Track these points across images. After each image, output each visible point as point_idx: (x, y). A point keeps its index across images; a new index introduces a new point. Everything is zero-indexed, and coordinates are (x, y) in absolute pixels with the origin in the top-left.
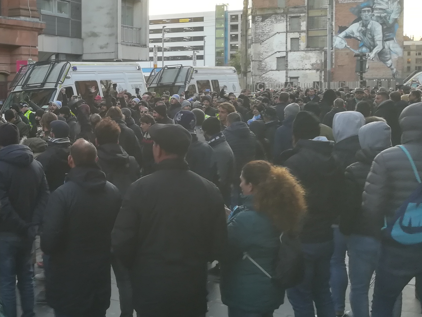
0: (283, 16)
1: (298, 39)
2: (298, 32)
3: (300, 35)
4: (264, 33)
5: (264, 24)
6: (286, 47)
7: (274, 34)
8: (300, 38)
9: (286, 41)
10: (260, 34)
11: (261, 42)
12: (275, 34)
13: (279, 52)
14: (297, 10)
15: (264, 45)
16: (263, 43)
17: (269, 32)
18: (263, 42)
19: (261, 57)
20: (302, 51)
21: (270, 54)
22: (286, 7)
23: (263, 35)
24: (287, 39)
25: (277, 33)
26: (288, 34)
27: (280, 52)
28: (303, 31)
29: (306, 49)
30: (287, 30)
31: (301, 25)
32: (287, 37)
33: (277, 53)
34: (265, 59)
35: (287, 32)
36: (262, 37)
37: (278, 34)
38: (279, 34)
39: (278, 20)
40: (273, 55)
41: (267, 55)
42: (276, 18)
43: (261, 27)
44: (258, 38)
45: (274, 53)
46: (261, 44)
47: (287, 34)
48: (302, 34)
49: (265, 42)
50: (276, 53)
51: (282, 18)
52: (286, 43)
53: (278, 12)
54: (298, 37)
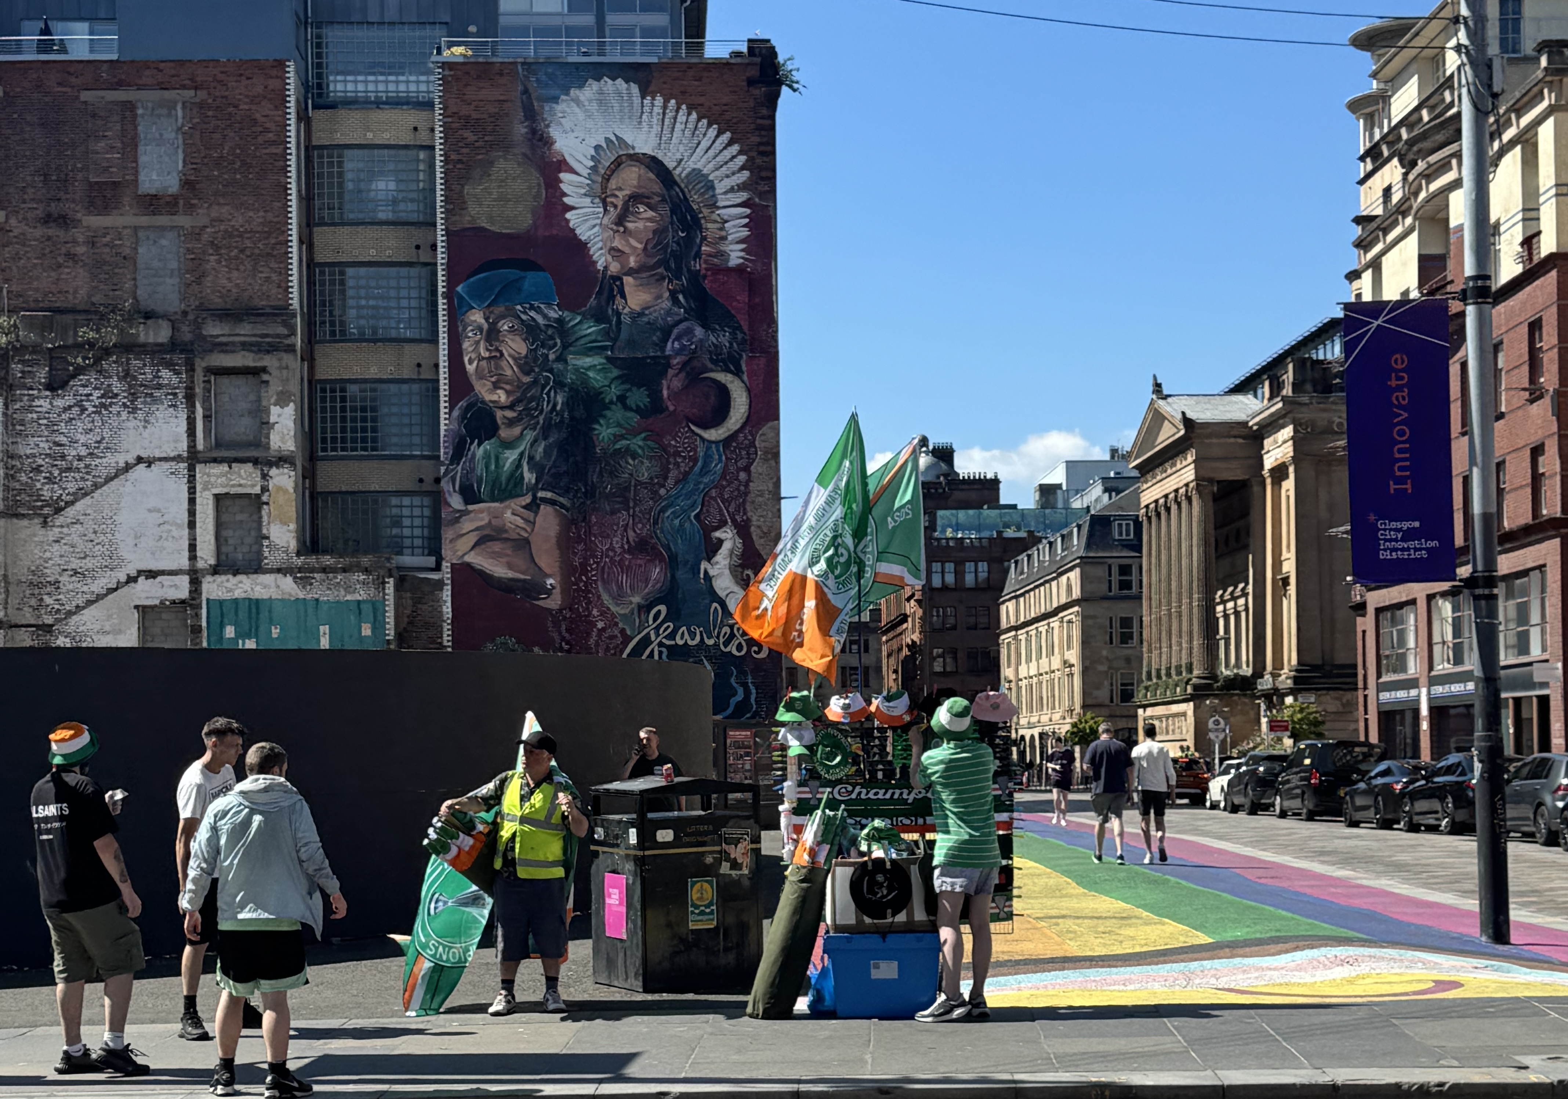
0: (169, 365)
1: (255, 502)
2: (255, 462)
3: (265, 476)
4: (63, 457)
5: (60, 403)
6: (192, 547)
7: (122, 464)
8: (265, 498)
9: (192, 513)
10: (40, 462)
11: (46, 511)
12: (128, 468)
13: (152, 574)
14: (246, 330)
15: (65, 530)
16: (60, 520)
17: (91, 454)
18: (58, 510)
19: (48, 600)
20: (279, 571)
21: (98, 586)
22: (185, 313)
23: (56, 473)
24: (192, 501)
25: (140, 460)
26: (199, 467)
27: (159, 578)
28: (282, 460)
29: (299, 561)
30: (192, 446)
31: (272, 420)
32: (192, 491)
33: (141, 579)
34: (70, 614)
35: (193, 458)
36: (50, 480)
37: (142, 466)
38: (149, 466)
39: (141, 385)
40: (116, 590)
41: (85, 588)
42: (127, 374)
43: (45, 422)
44: (31, 487)
45: (123, 579)
46: (45, 524)
47: (191, 469)
48: (274, 472)
49: (70, 512)
50: (132, 580)
51: (165, 374)
52: (192, 525)
53: (142, 338)
54: (257, 490)
